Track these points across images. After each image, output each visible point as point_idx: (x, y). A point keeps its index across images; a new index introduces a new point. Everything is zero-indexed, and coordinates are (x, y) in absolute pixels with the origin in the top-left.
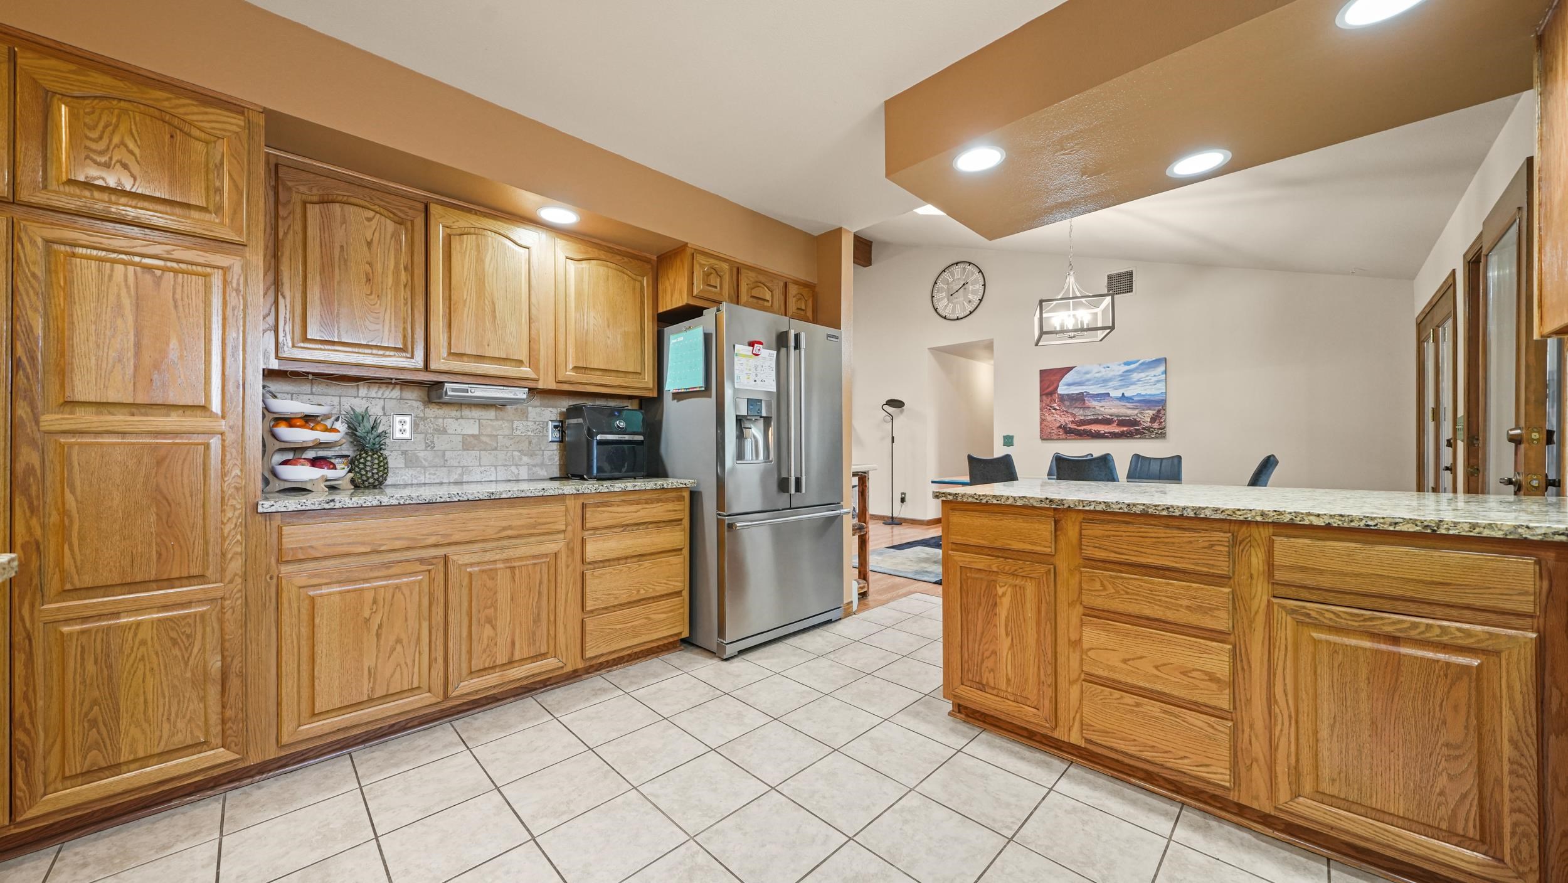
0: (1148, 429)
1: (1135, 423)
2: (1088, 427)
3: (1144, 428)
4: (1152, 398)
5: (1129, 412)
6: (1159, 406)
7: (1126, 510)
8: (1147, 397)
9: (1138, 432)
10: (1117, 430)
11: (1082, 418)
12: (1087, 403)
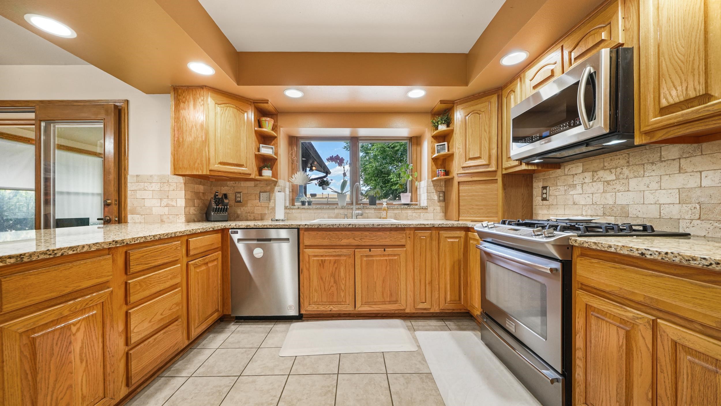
7: (153, 239)
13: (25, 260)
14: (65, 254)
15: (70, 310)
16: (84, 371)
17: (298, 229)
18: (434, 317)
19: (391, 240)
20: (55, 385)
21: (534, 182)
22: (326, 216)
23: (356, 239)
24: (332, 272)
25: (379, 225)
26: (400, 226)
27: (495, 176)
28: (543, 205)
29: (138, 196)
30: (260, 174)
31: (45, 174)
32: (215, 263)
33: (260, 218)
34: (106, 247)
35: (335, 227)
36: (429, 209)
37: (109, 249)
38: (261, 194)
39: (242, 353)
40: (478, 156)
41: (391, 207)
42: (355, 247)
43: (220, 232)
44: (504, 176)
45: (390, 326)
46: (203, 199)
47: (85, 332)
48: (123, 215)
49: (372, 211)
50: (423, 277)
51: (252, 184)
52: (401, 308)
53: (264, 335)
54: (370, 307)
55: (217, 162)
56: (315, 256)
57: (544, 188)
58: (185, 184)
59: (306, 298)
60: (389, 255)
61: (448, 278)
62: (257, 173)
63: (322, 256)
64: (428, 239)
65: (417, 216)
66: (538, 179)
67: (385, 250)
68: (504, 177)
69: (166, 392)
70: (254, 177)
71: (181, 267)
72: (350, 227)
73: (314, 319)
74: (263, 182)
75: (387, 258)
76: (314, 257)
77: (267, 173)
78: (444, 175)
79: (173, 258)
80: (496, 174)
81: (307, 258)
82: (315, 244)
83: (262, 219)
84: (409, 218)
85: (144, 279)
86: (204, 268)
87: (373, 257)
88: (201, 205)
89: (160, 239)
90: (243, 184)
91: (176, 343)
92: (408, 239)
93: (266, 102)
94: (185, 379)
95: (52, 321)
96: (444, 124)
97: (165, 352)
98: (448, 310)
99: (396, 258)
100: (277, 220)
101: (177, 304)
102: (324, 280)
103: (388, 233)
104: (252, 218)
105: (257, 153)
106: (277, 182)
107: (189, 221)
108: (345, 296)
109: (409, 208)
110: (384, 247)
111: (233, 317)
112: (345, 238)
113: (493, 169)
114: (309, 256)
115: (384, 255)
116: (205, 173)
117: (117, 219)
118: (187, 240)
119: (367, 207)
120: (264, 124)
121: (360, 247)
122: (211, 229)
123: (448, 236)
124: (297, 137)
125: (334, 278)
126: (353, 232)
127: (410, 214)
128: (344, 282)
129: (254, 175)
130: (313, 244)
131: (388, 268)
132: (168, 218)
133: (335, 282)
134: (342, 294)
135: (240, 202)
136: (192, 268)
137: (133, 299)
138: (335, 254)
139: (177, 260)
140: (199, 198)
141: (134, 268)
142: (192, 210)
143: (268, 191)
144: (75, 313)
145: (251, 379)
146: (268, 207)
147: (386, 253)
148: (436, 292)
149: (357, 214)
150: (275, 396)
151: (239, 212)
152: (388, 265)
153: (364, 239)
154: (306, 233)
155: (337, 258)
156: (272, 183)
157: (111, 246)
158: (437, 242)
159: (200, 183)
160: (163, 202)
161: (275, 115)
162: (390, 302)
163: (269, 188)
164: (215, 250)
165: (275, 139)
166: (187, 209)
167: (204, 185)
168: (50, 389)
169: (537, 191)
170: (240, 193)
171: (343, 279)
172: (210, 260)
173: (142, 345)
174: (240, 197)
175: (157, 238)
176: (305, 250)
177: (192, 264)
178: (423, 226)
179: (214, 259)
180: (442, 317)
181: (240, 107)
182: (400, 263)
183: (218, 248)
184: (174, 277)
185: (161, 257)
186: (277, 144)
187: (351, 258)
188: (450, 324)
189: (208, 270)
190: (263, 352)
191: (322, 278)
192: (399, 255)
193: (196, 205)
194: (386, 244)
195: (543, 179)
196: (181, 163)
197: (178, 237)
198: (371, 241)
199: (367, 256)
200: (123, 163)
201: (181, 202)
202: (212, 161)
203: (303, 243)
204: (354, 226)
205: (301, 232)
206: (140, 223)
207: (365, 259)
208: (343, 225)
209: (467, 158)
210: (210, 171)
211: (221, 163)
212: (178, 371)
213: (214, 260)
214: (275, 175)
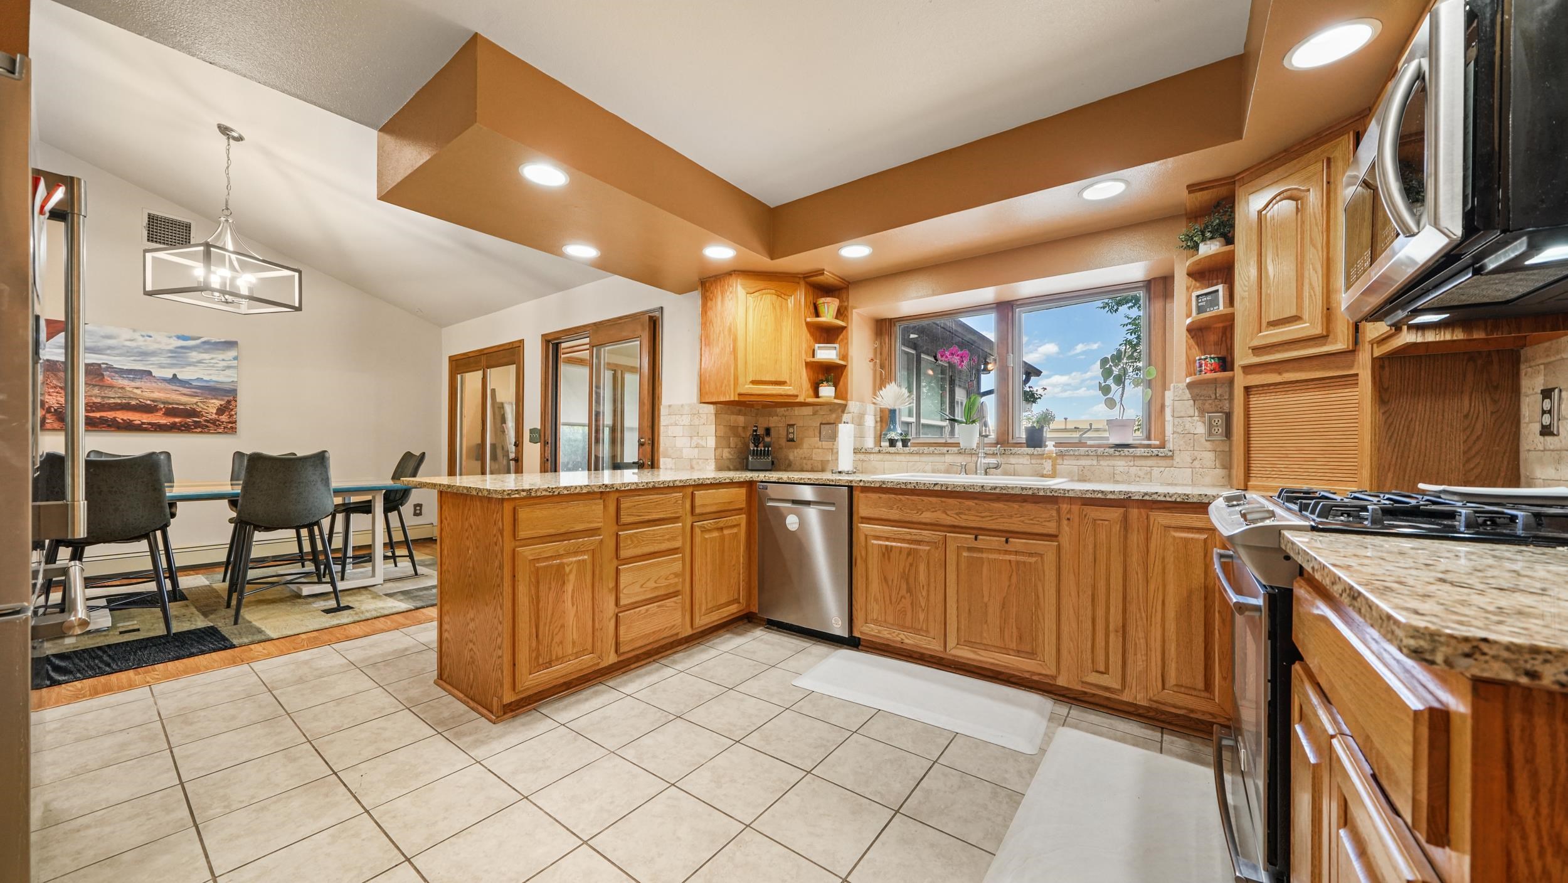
0: (214, 422)
1: (193, 413)
2: (110, 415)
3: (206, 421)
4: (218, 386)
5: (184, 399)
6: (228, 398)
8: (212, 384)
9: (197, 425)
10: (164, 421)
11: (99, 400)
12: (108, 380)
13: (533, 494)
14: (561, 493)
15: (564, 550)
16: (575, 616)
17: (851, 489)
18: (1139, 715)
19: (1023, 522)
20: (552, 618)
21: (1523, 373)
22: (929, 467)
23: (949, 512)
24: (904, 571)
25: (995, 488)
26: (1041, 493)
27: (1351, 367)
28: (1545, 450)
29: (670, 434)
30: (817, 395)
31: (596, 406)
32: (735, 530)
33: (820, 468)
34: (596, 490)
35: (909, 487)
36: (1177, 459)
37: (601, 492)
38: (822, 426)
39: (750, 666)
40: (1293, 312)
41: (1071, 453)
42: (949, 529)
43: (745, 486)
44: (1380, 364)
45: (1008, 701)
46: (744, 436)
47: (576, 575)
48: (656, 458)
49: (1025, 460)
50: (1100, 613)
51: (808, 411)
52: (1044, 672)
53: (789, 653)
54: (975, 652)
55: (748, 382)
56: (877, 538)
57: (1547, 394)
58: (716, 414)
59: (861, 609)
60: (1016, 553)
61: (1171, 626)
62: (811, 392)
63: (887, 539)
64: (1117, 528)
65: (1141, 473)
66: (1533, 364)
67: (1007, 542)
68: (1382, 367)
69: (654, 678)
70: (803, 401)
71: (683, 528)
72: (936, 488)
73: (878, 652)
74: (825, 407)
75: (1012, 557)
76: (875, 540)
77: (827, 392)
78: (1213, 371)
79: (672, 513)
80: (1353, 362)
81: (862, 538)
82: (876, 516)
83: (823, 470)
84: (1117, 478)
85: (635, 533)
86: (715, 534)
87: (982, 552)
88: (740, 445)
89: (654, 488)
90: (797, 411)
91: (674, 626)
92: (1065, 522)
93: (820, 272)
94: (677, 672)
95: (551, 556)
96: (1212, 238)
97: (659, 630)
98: (1174, 706)
99: (1033, 560)
100: (840, 472)
101: (676, 575)
102: (890, 583)
103: (1016, 506)
104: (809, 467)
105: (810, 359)
106: (845, 406)
107: (719, 468)
108: (927, 620)
109: (1117, 453)
110: (1008, 535)
111: (762, 619)
112: (928, 510)
113: (1340, 344)
114: (866, 536)
115: (1006, 552)
116: (732, 399)
117: (649, 463)
118: (692, 493)
119: (1013, 452)
120: (822, 309)
121: (957, 530)
122: (728, 481)
123: (1173, 523)
124: (891, 320)
125: (908, 583)
126: (943, 499)
127: (1121, 469)
128: (924, 593)
129: (806, 395)
130: (872, 516)
131: (1014, 579)
132: (698, 463)
133: (909, 590)
134: (922, 616)
135: (792, 440)
136: (697, 531)
137: (624, 553)
138: (909, 537)
139: (678, 518)
140: (737, 435)
141: (625, 519)
142: (726, 453)
143: (832, 422)
144: (569, 554)
145: (741, 696)
146: (832, 449)
147: (1008, 547)
148: (1139, 656)
149: (986, 466)
150: (754, 724)
151: (791, 457)
152: (1014, 573)
153: (965, 515)
154: (862, 495)
155: (912, 546)
156: (839, 409)
157: (601, 490)
158: (1142, 536)
159: (739, 413)
160: (693, 441)
161: (845, 288)
162: (1018, 653)
163: (834, 416)
164: (739, 511)
165: (844, 331)
166: (720, 450)
167: (745, 415)
168: (548, 621)
169: (1530, 406)
170: (793, 425)
171: (923, 586)
172: (727, 525)
173: (632, 611)
174: (793, 433)
175: (650, 486)
176: (859, 525)
177: (698, 526)
178: (1100, 495)
179: (733, 524)
180: (1163, 722)
181: (782, 291)
182: (1044, 573)
183: (741, 509)
184: (673, 539)
185: (656, 511)
186: (847, 339)
187: (940, 549)
188: (1179, 743)
189: (723, 538)
190: (774, 672)
191: (886, 579)
192: (1041, 555)
193: (732, 445)
194: (1012, 529)
195: (1546, 365)
196: (707, 386)
197: (677, 487)
198: (978, 519)
199: (970, 549)
200: (657, 391)
201: (711, 442)
202: (741, 380)
203: (858, 513)
204: (943, 488)
205: (856, 493)
206: (671, 469)
207: (965, 554)
208: (925, 484)
209: (1264, 324)
210: (739, 395)
211: (754, 382)
212: (675, 662)
213: (734, 526)
214: (841, 394)
